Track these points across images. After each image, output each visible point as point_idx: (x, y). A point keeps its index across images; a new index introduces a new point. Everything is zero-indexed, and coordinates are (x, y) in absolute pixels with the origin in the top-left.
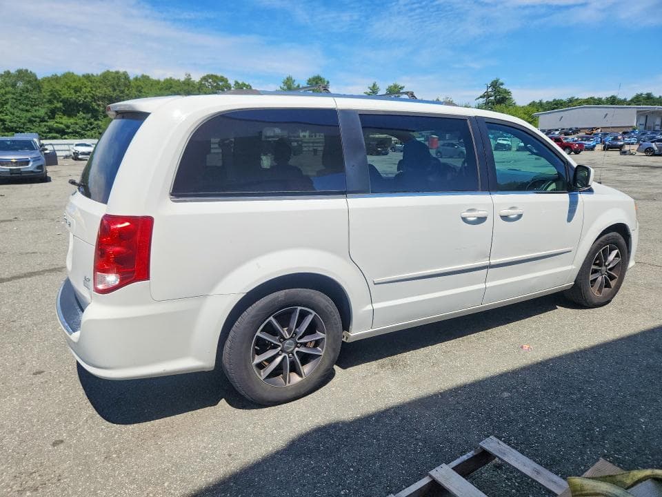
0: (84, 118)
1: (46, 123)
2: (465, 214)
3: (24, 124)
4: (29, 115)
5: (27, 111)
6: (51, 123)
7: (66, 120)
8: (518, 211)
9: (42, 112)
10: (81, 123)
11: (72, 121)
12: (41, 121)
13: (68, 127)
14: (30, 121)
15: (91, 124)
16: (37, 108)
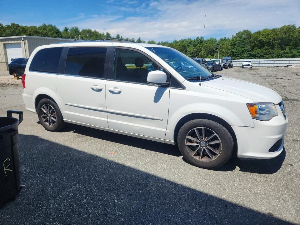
0: (266, 49)
1: (249, 52)
2: (93, 87)
3: (240, 53)
4: (243, 49)
5: (243, 47)
6: (252, 52)
7: (258, 51)
8: (119, 90)
9: (249, 47)
10: (264, 51)
11: (261, 51)
12: (248, 52)
13: (258, 54)
14: (243, 52)
15: (269, 52)
16: (247, 46)
